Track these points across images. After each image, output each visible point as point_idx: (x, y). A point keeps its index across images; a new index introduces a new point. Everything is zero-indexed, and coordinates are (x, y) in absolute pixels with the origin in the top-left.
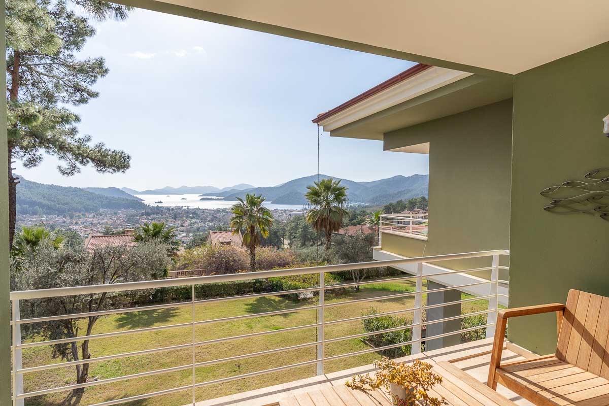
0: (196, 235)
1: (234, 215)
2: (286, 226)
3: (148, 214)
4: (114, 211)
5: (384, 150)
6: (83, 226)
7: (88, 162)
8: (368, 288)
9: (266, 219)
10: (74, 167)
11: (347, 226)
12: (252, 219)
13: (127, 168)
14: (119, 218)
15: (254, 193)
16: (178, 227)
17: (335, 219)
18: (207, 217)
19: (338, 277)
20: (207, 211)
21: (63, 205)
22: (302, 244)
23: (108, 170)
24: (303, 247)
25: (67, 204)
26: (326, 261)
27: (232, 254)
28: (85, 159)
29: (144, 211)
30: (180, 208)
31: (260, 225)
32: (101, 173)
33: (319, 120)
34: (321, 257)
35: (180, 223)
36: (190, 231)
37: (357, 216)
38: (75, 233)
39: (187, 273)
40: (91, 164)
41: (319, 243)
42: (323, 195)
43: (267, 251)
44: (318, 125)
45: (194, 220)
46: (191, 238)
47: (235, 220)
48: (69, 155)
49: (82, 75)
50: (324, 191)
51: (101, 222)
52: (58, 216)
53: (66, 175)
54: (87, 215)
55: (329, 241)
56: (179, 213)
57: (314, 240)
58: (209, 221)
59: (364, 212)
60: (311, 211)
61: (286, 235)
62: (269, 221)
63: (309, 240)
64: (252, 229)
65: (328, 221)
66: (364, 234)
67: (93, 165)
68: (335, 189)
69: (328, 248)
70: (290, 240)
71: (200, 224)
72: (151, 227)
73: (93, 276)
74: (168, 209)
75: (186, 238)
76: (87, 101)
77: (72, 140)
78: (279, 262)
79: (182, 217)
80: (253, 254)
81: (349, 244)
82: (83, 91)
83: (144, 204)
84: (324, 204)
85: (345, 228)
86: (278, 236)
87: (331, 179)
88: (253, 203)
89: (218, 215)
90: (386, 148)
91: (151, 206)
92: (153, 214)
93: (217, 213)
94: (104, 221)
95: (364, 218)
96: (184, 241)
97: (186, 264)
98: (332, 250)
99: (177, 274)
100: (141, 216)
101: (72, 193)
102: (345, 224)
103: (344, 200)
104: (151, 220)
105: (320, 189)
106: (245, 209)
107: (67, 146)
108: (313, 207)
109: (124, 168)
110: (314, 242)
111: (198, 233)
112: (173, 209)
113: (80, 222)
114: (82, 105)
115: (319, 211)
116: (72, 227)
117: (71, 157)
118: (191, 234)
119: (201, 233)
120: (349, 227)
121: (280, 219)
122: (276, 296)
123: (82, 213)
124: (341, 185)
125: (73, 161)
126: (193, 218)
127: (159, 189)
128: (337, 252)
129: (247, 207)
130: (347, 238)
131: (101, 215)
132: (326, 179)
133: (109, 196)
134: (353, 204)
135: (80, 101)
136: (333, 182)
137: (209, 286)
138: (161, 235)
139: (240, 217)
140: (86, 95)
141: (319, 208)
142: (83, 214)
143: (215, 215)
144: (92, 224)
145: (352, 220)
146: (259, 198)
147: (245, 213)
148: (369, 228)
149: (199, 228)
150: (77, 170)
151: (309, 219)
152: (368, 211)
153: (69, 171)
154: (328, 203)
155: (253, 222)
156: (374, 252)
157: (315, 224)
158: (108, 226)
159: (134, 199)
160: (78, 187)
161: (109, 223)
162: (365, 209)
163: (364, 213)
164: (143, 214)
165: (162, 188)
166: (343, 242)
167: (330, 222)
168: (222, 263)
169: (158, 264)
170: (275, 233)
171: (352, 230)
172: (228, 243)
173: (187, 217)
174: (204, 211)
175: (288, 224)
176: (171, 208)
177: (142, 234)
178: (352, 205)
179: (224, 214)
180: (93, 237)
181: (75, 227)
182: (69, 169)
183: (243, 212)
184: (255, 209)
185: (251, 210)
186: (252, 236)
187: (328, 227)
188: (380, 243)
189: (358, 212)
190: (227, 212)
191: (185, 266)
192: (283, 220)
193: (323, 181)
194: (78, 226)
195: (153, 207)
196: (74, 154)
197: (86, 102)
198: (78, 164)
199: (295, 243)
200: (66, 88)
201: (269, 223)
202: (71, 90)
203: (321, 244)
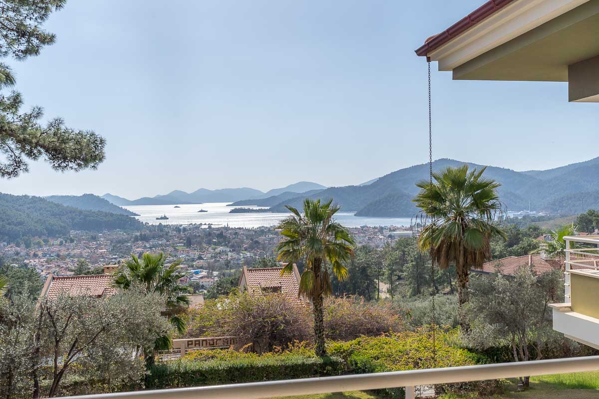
0: (224, 275)
1: (285, 239)
2: (382, 256)
3: (144, 238)
4: (92, 234)
5: (569, 101)
6: (45, 259)
7: (40, 153)
8: (547, 383)
9: (342, 246)
10: (18, 163)
11: (501, 256)
12: (316, 246)
13: (101, 160)
14: (99, 246)
15: (319, 198)
16: (193, 260)
17: (474, 243)
18: (242, 242)
19: (485, 358)
20: (242, 232)
21: (15, 225)
22: (414, 290)
23: (71, 165)
24: (416, 297)
25: (20, 223)
26: (459, 326)
27: (282, 309)
28: (35, 147)
29: (138, 234)
30: (197, 227)
31: (330, 258)
32: (60, 171)
33: (428, 49)
34: (449, 318)
35: (197, 253)
36: (213, 267)
37: (520, 236)
38: (32, 271)
39: (204, 343)
40: (44, 157)
41: (448, 289)
42: (449, 198)
43: (347, 304)
44: (429, 60)
45: (220, 249)
46: (216, 279)
47: (285, 249)
48: (11, 143)
49: (27, 8)
50: (452, 190)
51: (72, 253)
52: (9, 243)
53: (6, 177)
54: (51, 241)
55: (464, 286)
56: (195, 236)
57: (436, 284)
58: (246, 250)
59: (535, 229)
60: (427, 230)
61: (383, 275)
62: (348, 249)
63: (427, 283)
64: (317, 263)
65: (462, 248)
66: (534, 274)
67: (47, 158)
68: (473, 187)
69: (462, 302)
70: (392, 283)
71: (230, 254)
72: (141, 262)
73: (38, 349)
74: (177, 229)
75: (208, 280)
76: (37, 50)
77: (15, 117)
78: (369, 326)
79: (200, 243)
80: (319, 310)
81: (504, 292)
82: (31, 34)
83: (138, 221)
84: (451, 215)
85: (496, 262)
86: (367, 276)
87: (465, 167)
88: (316, 216)
89: (261, 239)
90: (574, 96)
91: (150, 224)
92: (154, 238)
93: (260, 235)
94: (77, 251)
95: (535, 241)
96: (204, 284)
97: (204, 327)
98: (471, 304)
99: (188, 345)
100: (134, 242)
101: (28, 206)
102: (497, 253)
103: (493, 206)
104: (150, 248)
105: (444, 187)
106: (303, 228)
107: (6, 127)
108: (429, 222)
109: (95, 160)
110: (436, 288)
111: (228, 271)
112: (185, 229)
113: (40, 254)
114: (30, 58)
115: (443, 229)
116: (28, 262)
117: (13, 146)
118: (215, 273)
119: (233, 271)
120: (503, 261)
121: (372, 245)
122: (364, 391)
123: (44, 237)
124: (485, 178)
125: (17, 153)
126: (218, 244)
127: (162, 195)
128: (481, 309)
129: (306, 224)
130: (500, 281)
131: (72, 241)
132: (454, 168)
133: (83, 209)
134: (511, 215)
135: (27, 52)
136: (468, 172)
137: (241, 368)
138: (157, 276)
139: (292, 242)
140: (35, 41)
141: (441, 222)
142: (44, 241)
143: (254, 238)
144: (58, 256)
145: (511, 245)
146: (328, 206)
147: (303, 235)
148: (546, 261)
149: (230, 262)
150: (22, 167)
151: (424, 245)
152: (544, 228)
153: (11, 170)
154: (460, 214)
155: (317, 252)
156: (555, 316)
157: (436, 254)
158: (83, 260)
159: (122, 213)
160: (38, 196)
161: (85, 255)
162: (537, 224)
163: (536, 232)
164: (136, 239)
165: (166, 194)
166: (493, 289)
167: (465, 250)
168: (265, 327)
169: (145, 328)
170: (364, 270)
171: (511, 266)
172: (276, 289)
173: (209, 243)
174: (236, 232)
175: (386, 253)
176: (182, 228)
177: (127, 273)
178: (512, 217)
179: (271, 236)
180: (54, 278)
181: (32, 262)
182: (11, 165)
183: (298, 233)
184: (320, 227)
185: (314, 229)
186: (317, 276)
187: (461, 260)
188: (568, 295)
189: (523, 229)
190: (276, 233)
191: (201, 331)
192: (377, 247)
193: (449, 171)
194: (37, 260)
195: (152, 226)
196: (19, 141)
197: (36, 52)
198: (24, 158)
199: (400, 289)
200: (5, 33)
201: (347, 253)
202: (12, 35)
203: (452, 292)
